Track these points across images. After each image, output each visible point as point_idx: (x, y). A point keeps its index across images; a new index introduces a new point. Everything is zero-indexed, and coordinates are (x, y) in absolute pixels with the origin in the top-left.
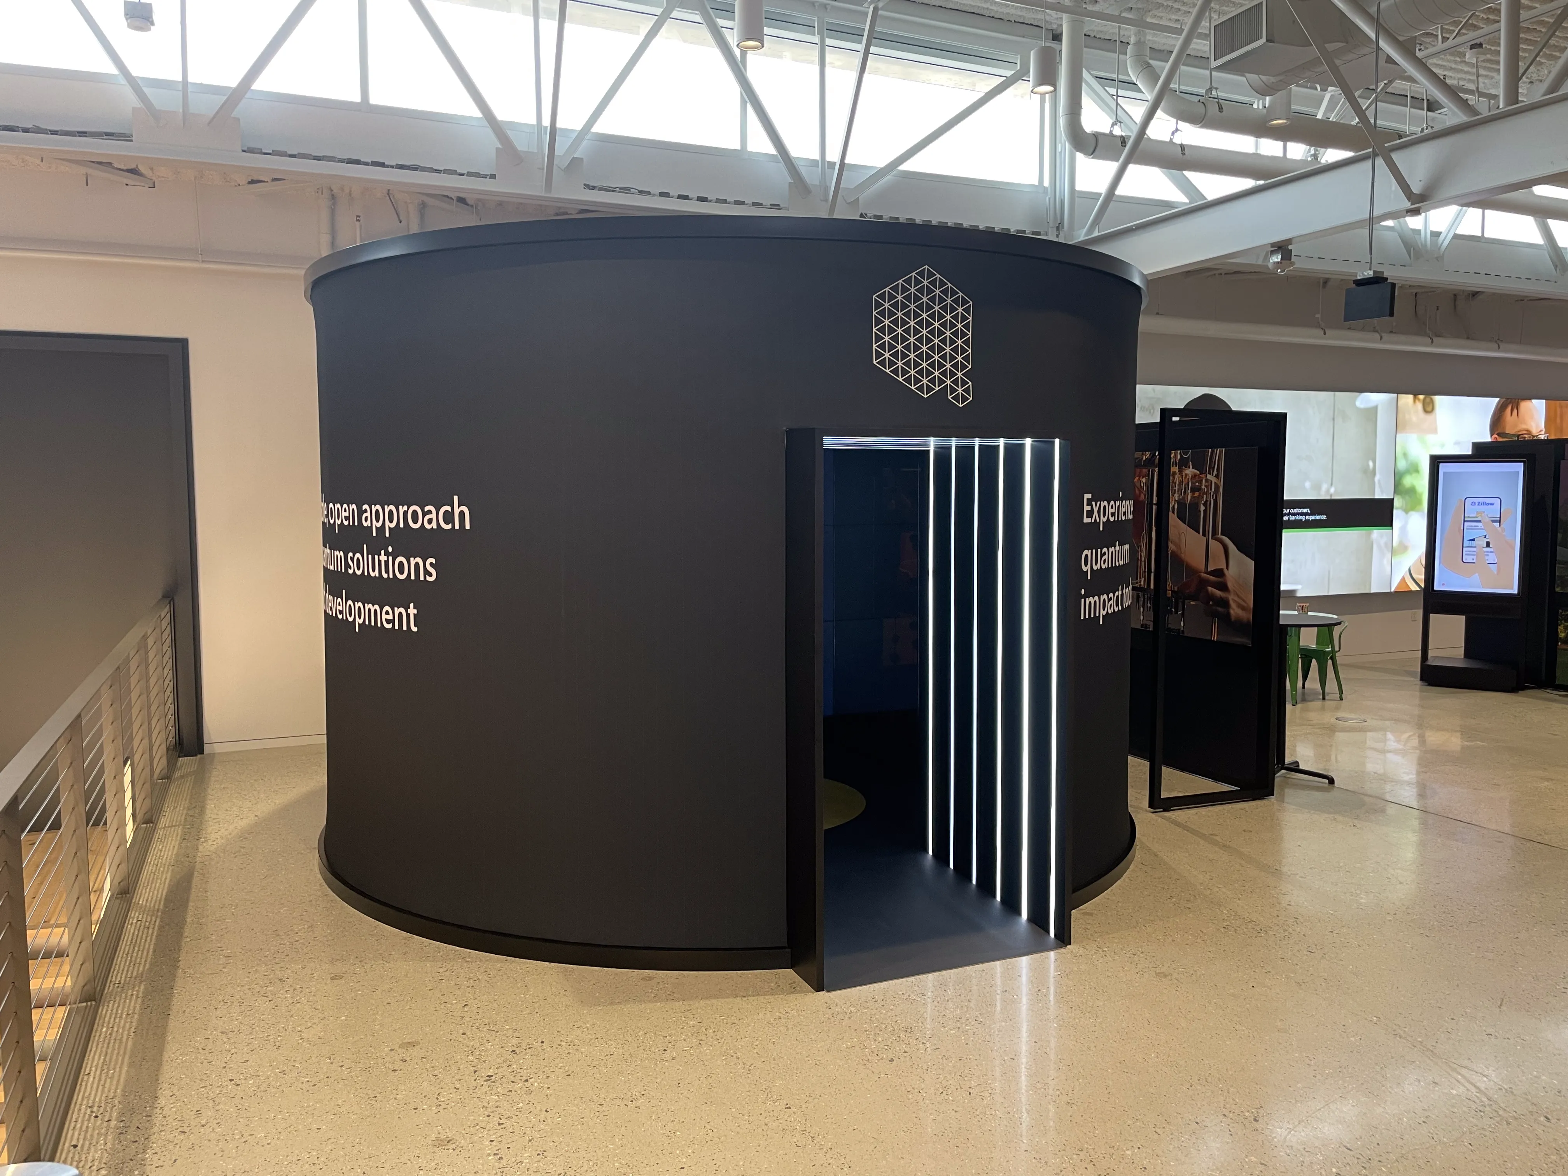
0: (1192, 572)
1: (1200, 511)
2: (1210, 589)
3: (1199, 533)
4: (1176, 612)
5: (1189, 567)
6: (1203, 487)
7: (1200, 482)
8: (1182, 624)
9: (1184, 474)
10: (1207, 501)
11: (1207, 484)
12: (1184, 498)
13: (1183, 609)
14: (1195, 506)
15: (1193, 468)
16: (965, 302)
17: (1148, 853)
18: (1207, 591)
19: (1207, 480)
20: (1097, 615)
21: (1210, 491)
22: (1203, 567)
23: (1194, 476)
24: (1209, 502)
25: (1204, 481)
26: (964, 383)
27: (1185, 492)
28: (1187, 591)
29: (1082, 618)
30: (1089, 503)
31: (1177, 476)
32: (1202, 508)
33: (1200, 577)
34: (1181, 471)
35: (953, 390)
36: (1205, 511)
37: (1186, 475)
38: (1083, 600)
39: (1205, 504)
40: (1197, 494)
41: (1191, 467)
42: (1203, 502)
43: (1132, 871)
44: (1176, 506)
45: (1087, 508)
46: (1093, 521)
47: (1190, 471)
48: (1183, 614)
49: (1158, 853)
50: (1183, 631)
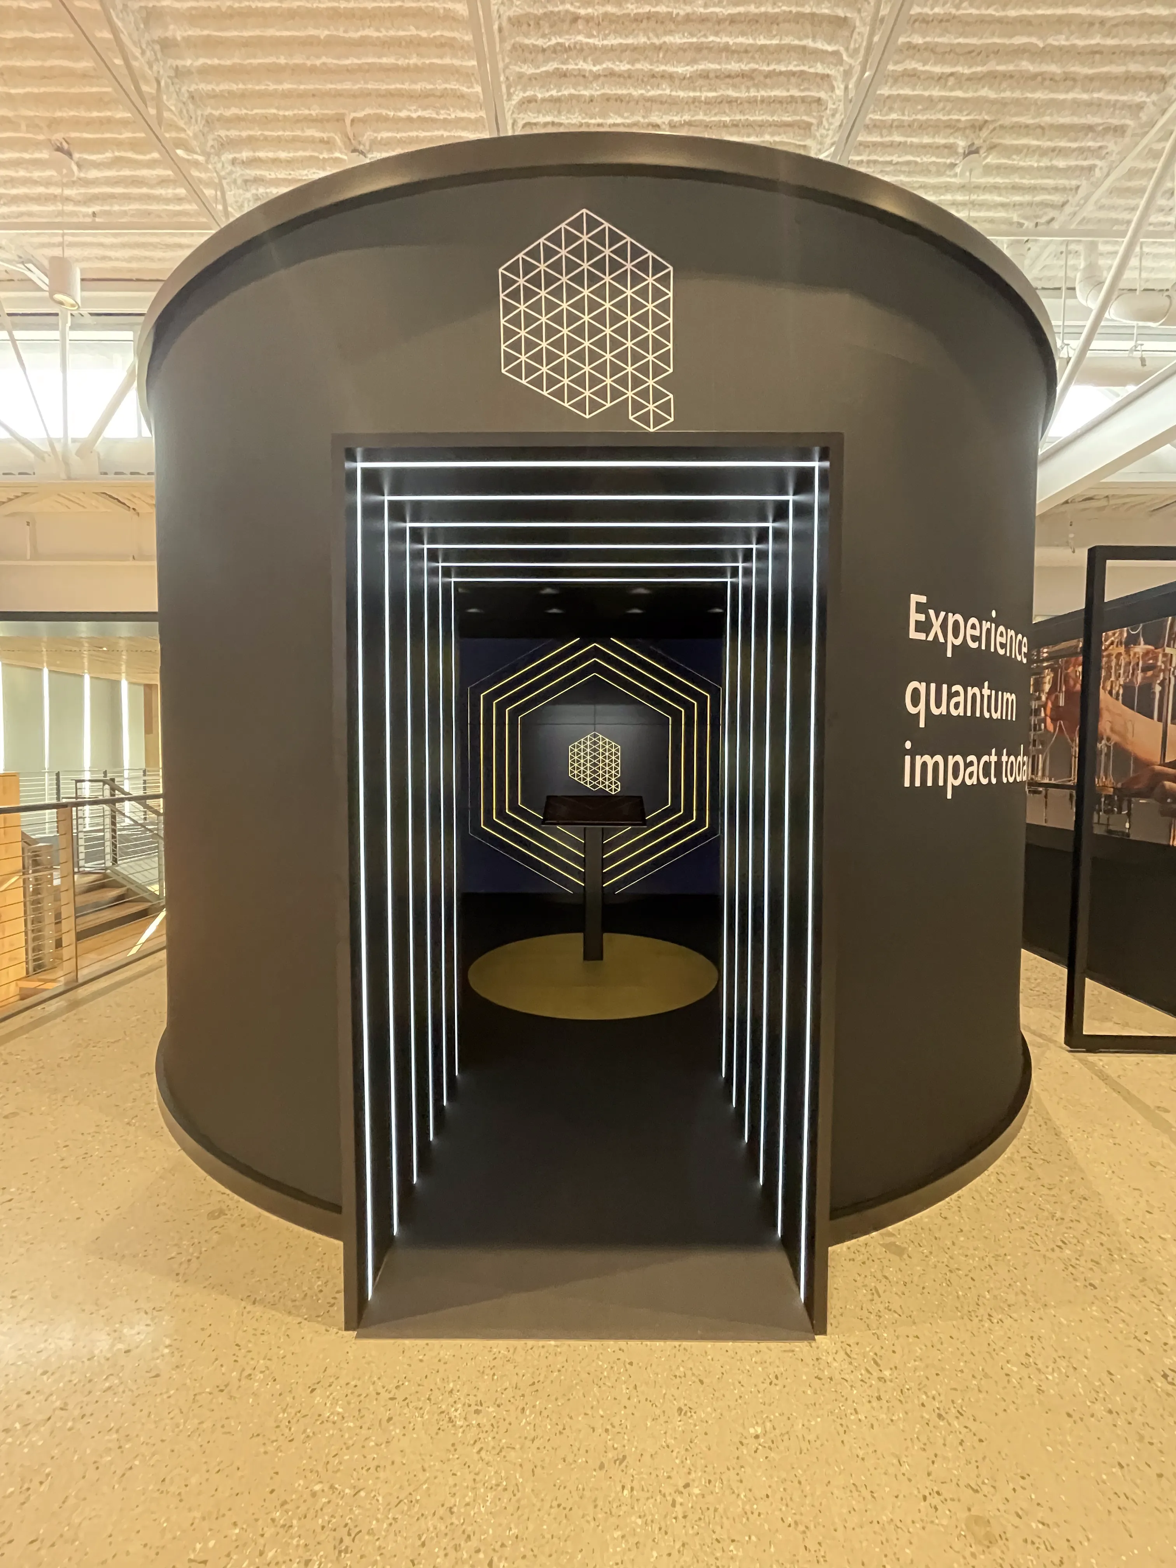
0: (1142, 764)
1: (1154, 693)
2: (1167, 784)
3: (1152, 717)
4: (1120, 810)
5: (1137, 760)
6: (1159, 663)
7: (1156, 658)
8: (1127, 825)
9: (1132, 654)
10: (1164, 679)
11: (1165, 659)
12: (1131, 681)
13: (1129, 809)
14: (1147, 688)
15: (1146, 643)
16: (658, 267)
17: (1044, 1127)
18: (1163, 786)
19: (1165, 655)
20: (941, 783)
21: (1169, 667)
22: (1157, 758)
23: (1147, 653)
24: (1167, 681)
25: (1160, 656)
26: (658, 395)
27: (1133, 674)
28: (1136, 787)
29: (907, 784)
30: (920, 608)
31: (1122, 658)
32: (1158, 689)
33: (1153, 770)
34: (1127, 651)
35: (637, 406)
36: (1162, 693)
37: (1135, 654)
38: (908, 758)
39: (1162, 684)
40: (1150, 673)
41: (1142, 642)
42: (1158, 682)
43: (1008, 1158)
44: (1121, 692)
45: (915, 617)
46: (931, 638)
47: (1141, 648)
48: (1129, 815)
49: (1062, 1130)
50: (1128, 835)
